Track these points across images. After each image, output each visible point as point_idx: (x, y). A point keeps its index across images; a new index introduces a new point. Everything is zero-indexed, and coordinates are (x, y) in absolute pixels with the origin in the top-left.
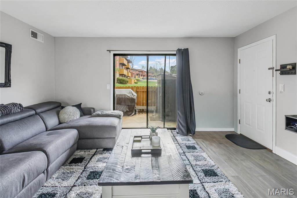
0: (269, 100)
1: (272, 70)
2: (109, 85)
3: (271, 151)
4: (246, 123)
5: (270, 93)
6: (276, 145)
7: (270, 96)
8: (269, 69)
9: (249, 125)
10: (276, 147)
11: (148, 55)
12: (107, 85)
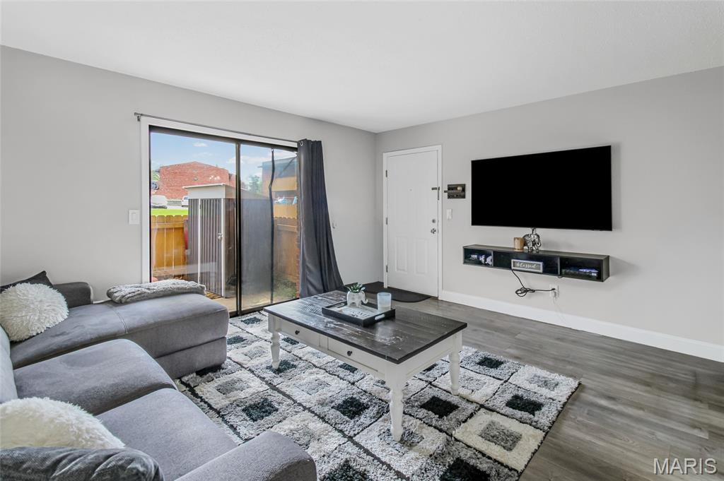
0: (433, 231)
1: (436, 191)
2: (137, 212)
3: (436, 299)
4: (398, 269)
5: (434, 221)
6: (443, 289)
7: (434, 226)
8: (433, 189)
9: (404, 270)
10: (443, 292)
11: (239, 142)
12: (131, 212)
